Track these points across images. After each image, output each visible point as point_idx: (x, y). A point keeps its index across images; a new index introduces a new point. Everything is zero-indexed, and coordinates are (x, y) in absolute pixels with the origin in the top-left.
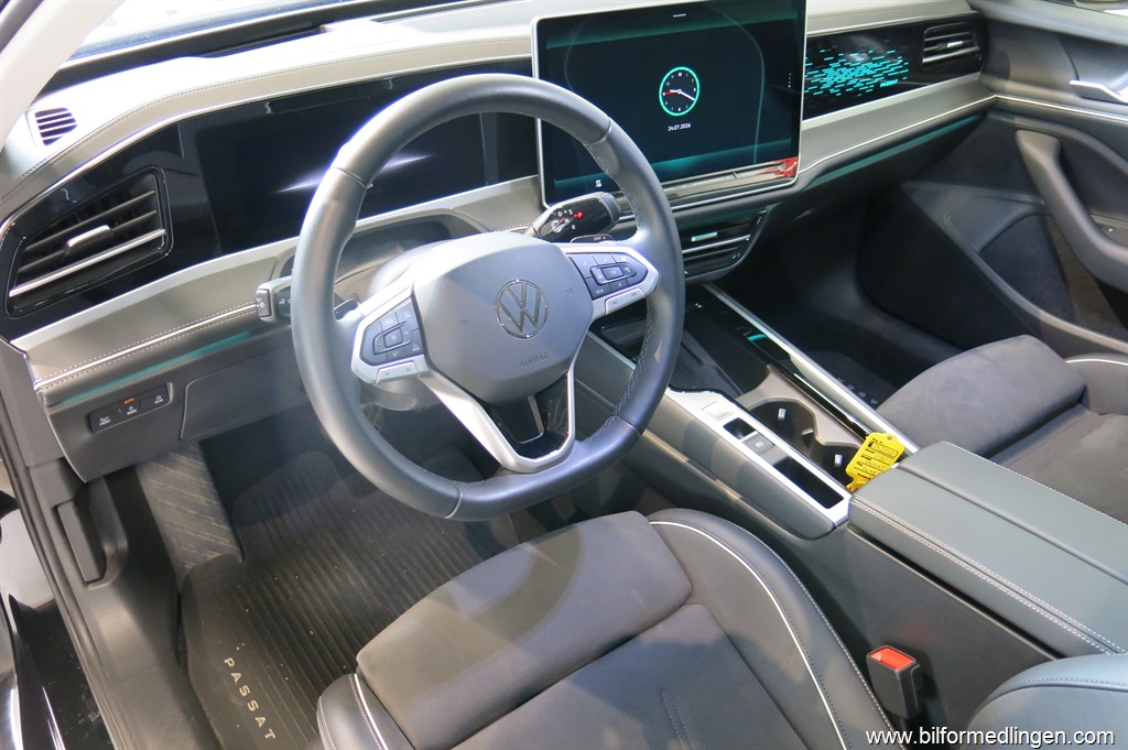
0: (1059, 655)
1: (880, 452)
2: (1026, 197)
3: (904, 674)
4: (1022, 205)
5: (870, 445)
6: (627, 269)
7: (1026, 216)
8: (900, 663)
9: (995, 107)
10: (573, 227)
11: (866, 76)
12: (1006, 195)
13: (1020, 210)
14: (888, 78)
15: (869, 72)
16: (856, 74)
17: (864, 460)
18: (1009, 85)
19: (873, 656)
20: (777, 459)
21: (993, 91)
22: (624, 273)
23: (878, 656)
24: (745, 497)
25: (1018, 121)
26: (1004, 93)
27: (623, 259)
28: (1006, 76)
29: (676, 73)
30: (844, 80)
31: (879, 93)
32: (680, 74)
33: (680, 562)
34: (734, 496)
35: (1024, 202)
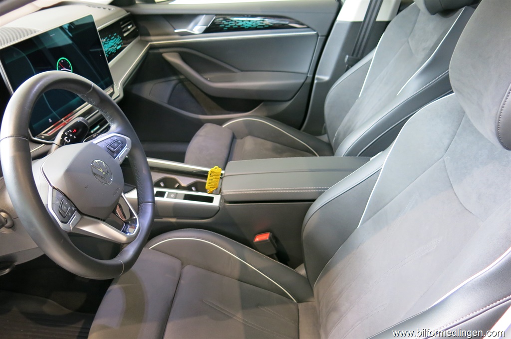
0: (313, 200)
1: (215, 175)
2: (174, 78)
3: (270, 238)
4: (174, 81)
5: (211, 174)
6: (119, 142)
7: (176, 84)
8: (266, 237)
9: (152, 47)
10: (75, 137)
11: (112, 46)
12: (167, 79)
13: (174, 83)
14: (118, 45)
15: (112, 44)
16: (109, 46)
17: (210, 181)
18: (152, 38)
19: (256, 241)
20: (183, 197)
21: (148, 42)
22: (119, 143)
23: (257, 239)
24: (178, 217)
25: (161, 50)
26: (152, 41)
27: (116, 138)
28: (149, 35)
29: (60, 61)
30: (107, 49)
31: (118, 51)
32: (62, 61)
33: (171, 255)
34: (173, 220)
35: (174, 80)
